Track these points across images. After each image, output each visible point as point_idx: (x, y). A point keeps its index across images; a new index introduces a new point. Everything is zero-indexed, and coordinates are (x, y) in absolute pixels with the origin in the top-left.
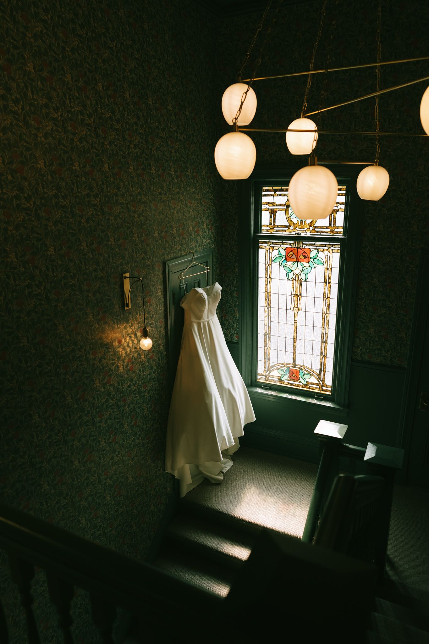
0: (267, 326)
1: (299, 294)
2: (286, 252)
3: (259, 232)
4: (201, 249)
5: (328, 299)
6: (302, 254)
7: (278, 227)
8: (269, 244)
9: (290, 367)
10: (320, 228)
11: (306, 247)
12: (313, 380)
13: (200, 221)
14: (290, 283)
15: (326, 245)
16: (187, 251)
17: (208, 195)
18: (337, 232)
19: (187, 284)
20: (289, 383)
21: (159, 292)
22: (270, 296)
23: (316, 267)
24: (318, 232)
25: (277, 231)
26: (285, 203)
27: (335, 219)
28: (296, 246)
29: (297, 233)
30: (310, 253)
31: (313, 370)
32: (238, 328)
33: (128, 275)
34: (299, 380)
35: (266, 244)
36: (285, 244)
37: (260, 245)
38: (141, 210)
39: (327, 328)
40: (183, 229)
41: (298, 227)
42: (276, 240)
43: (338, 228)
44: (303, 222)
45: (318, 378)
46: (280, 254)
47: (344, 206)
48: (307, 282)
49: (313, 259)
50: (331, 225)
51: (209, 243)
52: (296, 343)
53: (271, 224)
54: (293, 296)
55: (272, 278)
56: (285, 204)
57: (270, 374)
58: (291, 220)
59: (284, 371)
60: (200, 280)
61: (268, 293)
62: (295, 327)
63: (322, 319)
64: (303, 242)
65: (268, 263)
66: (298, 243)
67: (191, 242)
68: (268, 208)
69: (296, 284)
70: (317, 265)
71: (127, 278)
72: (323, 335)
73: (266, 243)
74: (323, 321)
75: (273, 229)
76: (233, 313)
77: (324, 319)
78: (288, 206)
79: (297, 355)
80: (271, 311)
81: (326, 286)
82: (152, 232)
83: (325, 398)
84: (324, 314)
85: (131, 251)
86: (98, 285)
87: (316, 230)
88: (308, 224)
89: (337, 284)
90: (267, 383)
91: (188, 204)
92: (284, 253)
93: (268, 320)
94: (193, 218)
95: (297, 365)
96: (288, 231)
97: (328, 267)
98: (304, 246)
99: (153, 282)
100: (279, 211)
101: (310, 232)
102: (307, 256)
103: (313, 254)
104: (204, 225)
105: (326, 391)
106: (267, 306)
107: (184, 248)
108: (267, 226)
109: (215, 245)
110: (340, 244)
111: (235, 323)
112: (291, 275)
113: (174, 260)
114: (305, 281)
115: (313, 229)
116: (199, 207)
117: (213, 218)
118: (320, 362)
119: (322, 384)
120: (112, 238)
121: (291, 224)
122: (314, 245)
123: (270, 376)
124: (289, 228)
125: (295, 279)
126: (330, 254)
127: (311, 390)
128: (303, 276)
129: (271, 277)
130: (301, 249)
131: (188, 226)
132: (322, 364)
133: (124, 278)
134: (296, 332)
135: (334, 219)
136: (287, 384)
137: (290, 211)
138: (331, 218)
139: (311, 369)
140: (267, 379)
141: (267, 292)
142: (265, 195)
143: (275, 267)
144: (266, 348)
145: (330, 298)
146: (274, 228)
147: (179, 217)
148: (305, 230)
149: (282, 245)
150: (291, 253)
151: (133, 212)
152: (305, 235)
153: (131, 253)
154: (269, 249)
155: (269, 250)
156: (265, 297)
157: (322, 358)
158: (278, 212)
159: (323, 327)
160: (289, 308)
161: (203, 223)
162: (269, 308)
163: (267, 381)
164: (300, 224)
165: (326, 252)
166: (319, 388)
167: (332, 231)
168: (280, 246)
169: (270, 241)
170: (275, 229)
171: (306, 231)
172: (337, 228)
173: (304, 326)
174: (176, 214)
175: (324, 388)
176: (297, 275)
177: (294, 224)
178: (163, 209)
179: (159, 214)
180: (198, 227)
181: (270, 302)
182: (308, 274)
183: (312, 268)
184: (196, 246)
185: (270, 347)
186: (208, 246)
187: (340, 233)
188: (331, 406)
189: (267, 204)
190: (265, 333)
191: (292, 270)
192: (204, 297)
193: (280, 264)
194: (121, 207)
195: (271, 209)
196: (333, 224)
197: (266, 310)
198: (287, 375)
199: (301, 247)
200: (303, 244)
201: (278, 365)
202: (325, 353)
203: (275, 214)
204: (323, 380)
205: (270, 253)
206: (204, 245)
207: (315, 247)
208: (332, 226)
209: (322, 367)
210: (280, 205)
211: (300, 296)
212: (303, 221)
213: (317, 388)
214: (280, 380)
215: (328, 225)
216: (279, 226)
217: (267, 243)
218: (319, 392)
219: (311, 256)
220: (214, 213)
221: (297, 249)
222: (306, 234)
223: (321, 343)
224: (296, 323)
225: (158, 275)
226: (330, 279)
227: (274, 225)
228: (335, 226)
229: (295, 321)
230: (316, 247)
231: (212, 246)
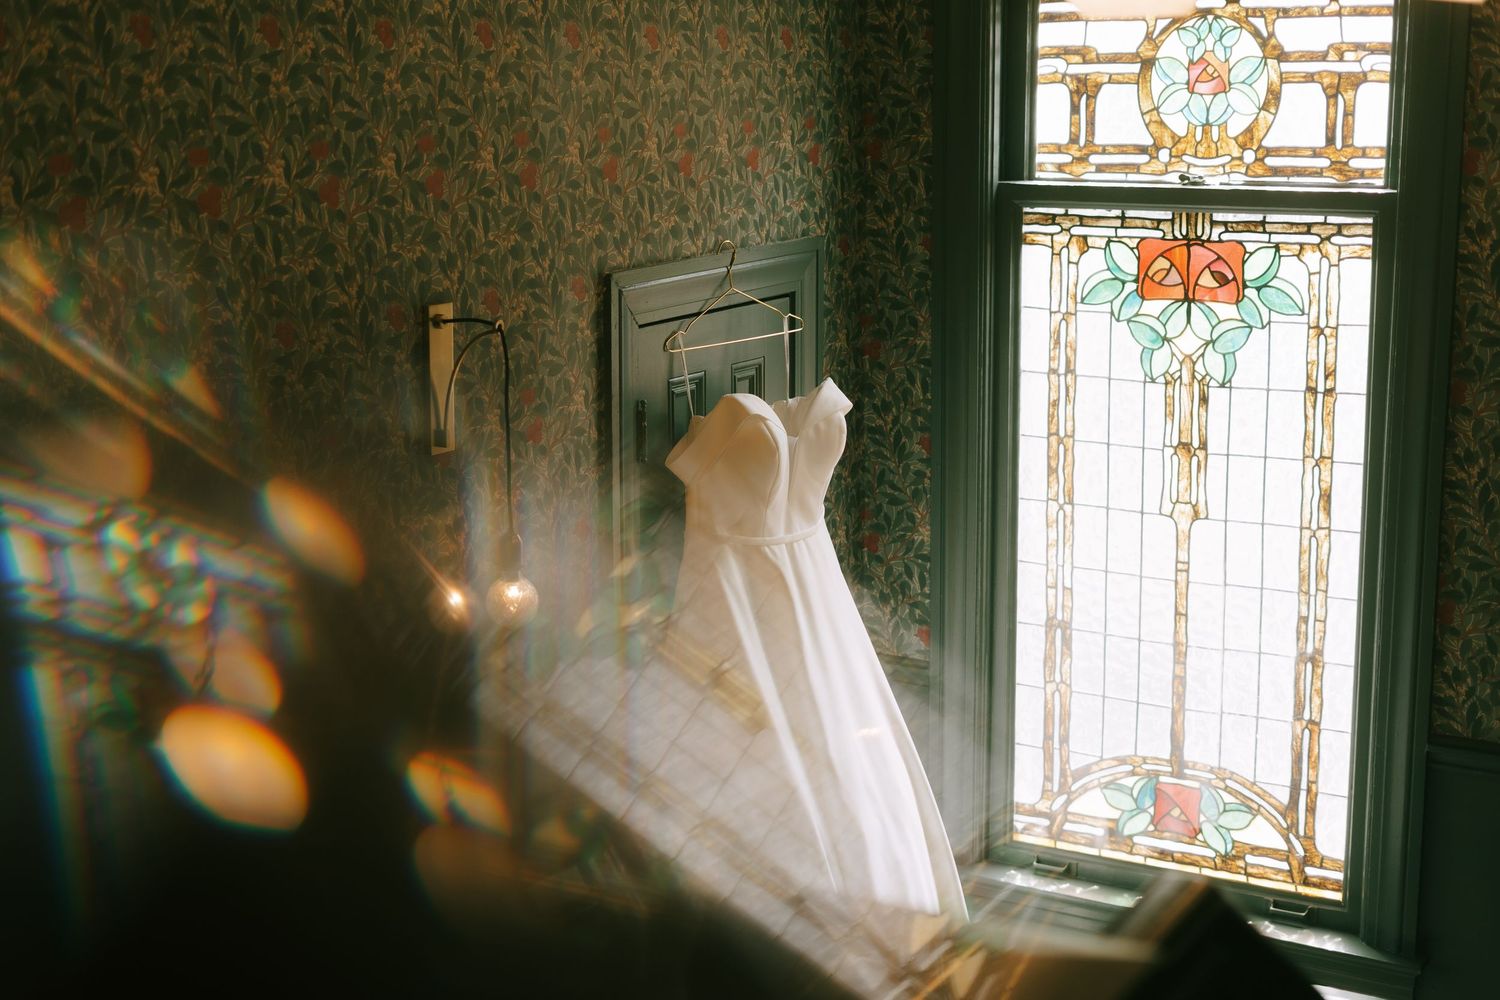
0: (1056, 587)
1: (1196, 444)
2: (1138, 258)
3: (1026, 173)
4: (767, 235)
5: (1325, 466)
6: (1208, 266)
7: (1104, 152)
8: (1067, 224)
9: (1157, 774)
10: (1286, 153)
11: (1225, 237)
12: (1263, 833)
13: (766, 117)
14: (1157, 391)
15: (1309, 226)
16: (705, 240)
17: (804, 11)
18: (1362, 173)
19: (700, 379)
20: (1154, 849)
21: (579, 397)
22: (1069, 453)
23: (1269, 323)
24: (1276, 171)
25: (1100, 169)
26: (1134, 51)
27: (1349, 114)
28: (1184, 233)
29: (1188, 178)
30: (1244, 262)
31: (1261, 785)
32: (928, 596)
33: (447, 310)
34: (1200, 837)
35: (1054, 223)
36: (1133, 225)
37: (1025, 229)
38: (513, 49)
39: (1321, 595)
40: (691, 145)
41: (1190, 151)
42: (1095, 207)
43: (1364, 153)
44: (1215, 130)
45: (1285, 826)
46: (1112, 266)
47: (1388, 59)
48: (1230, 388)
49: (1258, 289)
50: (1334, 143)
51: (804, 215)
52: (1185, 664)
53: (1074, 140)
54: (1172, 451)
55: (1078, 373)
56: (1137, 54)
57: (1070, 809)
58: (1162, 123)
59: (1132, 795)
60: (759, 369)
61: (1060, 441)
62: (1181, 592)
63: (1300, 553)
64: (1211, 215)
65: (1063, 310)
66: (1193, 219)
67: (722, 205)
68: (1063, 71)
69: (1185, 399)
70: (1275, 317)
71: (446, 321)
72: (1303, 627)
73: (1052, 219)
74: (1304, 565)
75: (1082, 160)
76: (906, 529)
77: (1306, 556)
78: (1148, 64)
79: (1191, 721)
80: (1072, 522)
81: (1314, 408)
82: (556, 146)
83: (1316, 916)
84: (1307, 533)
85: (466, 214)
86: (326, 341)
87: (1270, 161)
88: (1236, 139)
89: (1364, 397)
90: (1055, 849)
91: (714, 43)
92: (1129, 264)
93: (1060, 563)
94: (734, 102)
95: (1190, 764)
96: (1149, 169)
97: (1322, 324)
98: (1217, 230)
99: (554, 352)
100: (1109, 82)
101: (1246, 174)
102: (1230, 277)
103: (1253, 269)
104: (784, 135)
105: (1322, 884)
106: (1057, 500)
107: (691, 225)
108: (1059, 149)
109: (832, 227)
110: (1370, 220)
111: (916, 571)
112: (1162, 360)
113: (648, 270)
114: (1222, 385)
115: (1256, 160)
116: (761, 58)
117: (825, 108)
118: (1293, 749)
119: (1302, 853)
120: (390, 155)
121: (1161, 138)
122: (1261, 229)
123: (1069, 817)
124: (1152, 158)
125: (1180, 377)
126: (1331, 266)
127: (1253, 881)
128: (1213, 364)
129: (1074, 370)
130: (1202, 245)
131: (710, 135)
132: (1303, 760)
133: (431, 323)
134: (1186, 615)
135: (1346, 115)
136: (1144, 852)
137: (1157, 83)
138: (1332, 110)
139: (1254, 784)
140: (1055, 828)
141: (1057, 434)
142: (1051, 18)
143: (1092, 327)
144: (1051, 687)
145: (1331, 458)
146: (1088, 155)
147: (672, 92)
148: (1223, 166)
149: (1122, 227)
150: (1162, 263)
151: (480, 57)
152: (1221, 184)
153: (466, 221)
154: (1067, 246)
155: (1065, 251)
156: (1049, 457)
157: (1299, 731)
158: (1105, 88)
159: (1304, 588)
160: (1152, 506)
161: (779, 127)
162: (1068, 508)
163: (1057, 837)
164: (1198, 138)
165: (1312, 258)
166: (1290, 871)
167: (1338, 166)
168: (1111, 232)
169: (1071, 211)
170: (1095, 159)
171: (1228, 169)
172: (1360, 153)
173: (1221, 589)
174: (661, 82)
175: (1310, 871)
176: (1187, 360)
177: (1177, 140)
178: (603, 55)
179: (588, 73)
180: (757, 141)
181: (1069, 480)
182: (1234, 353)
183: (1251, 327)
184: (743, 223)
185: (1070, 686)
186: (799, 229)
187: (1373, 173)
188: (1342, 949)
189: (1057, 56)
190: (1048, 619)
191: (1165, 339)
192: (772, 434)
193: (1112, 313)
194: (432, 33)
195: (1077, 78)
196: (1344, 138)
197: (1053, 517)
198: (1145, 811)
199: (1205, 238)
200: (1213, 223)
201: (1104, 765)
202: (1315, 710)
203: (1092, 97)
204: (1306, 836)
205: (1069, 262)
206: (780, 223)
207: (1265, 237)
208: (1339, 143)
209: (1300, 774)
210: (1115, 59)
211: (1201, 454)
212: (1211, 125)
213: (1280, 871)
214: (1114, 833)
215: (1322, 142)
216: (1111, 150)
217: (1058, 220)
218: (1291, 888)
219: (1247, 277)
220: (828, 91)
221: (1188, 246)
222: (1225, 179)
223: (1297, 664)
224: (1185, 574)
225: (574, 327)
226: (1330, 374)
227: (1090, 142)
228: (1352, 145)
229: (1180, 566)
230: (1267, 235)
231: (817, 230)
